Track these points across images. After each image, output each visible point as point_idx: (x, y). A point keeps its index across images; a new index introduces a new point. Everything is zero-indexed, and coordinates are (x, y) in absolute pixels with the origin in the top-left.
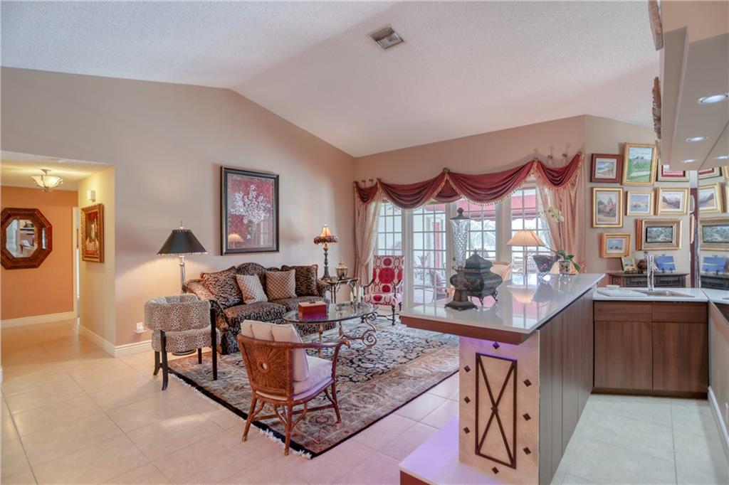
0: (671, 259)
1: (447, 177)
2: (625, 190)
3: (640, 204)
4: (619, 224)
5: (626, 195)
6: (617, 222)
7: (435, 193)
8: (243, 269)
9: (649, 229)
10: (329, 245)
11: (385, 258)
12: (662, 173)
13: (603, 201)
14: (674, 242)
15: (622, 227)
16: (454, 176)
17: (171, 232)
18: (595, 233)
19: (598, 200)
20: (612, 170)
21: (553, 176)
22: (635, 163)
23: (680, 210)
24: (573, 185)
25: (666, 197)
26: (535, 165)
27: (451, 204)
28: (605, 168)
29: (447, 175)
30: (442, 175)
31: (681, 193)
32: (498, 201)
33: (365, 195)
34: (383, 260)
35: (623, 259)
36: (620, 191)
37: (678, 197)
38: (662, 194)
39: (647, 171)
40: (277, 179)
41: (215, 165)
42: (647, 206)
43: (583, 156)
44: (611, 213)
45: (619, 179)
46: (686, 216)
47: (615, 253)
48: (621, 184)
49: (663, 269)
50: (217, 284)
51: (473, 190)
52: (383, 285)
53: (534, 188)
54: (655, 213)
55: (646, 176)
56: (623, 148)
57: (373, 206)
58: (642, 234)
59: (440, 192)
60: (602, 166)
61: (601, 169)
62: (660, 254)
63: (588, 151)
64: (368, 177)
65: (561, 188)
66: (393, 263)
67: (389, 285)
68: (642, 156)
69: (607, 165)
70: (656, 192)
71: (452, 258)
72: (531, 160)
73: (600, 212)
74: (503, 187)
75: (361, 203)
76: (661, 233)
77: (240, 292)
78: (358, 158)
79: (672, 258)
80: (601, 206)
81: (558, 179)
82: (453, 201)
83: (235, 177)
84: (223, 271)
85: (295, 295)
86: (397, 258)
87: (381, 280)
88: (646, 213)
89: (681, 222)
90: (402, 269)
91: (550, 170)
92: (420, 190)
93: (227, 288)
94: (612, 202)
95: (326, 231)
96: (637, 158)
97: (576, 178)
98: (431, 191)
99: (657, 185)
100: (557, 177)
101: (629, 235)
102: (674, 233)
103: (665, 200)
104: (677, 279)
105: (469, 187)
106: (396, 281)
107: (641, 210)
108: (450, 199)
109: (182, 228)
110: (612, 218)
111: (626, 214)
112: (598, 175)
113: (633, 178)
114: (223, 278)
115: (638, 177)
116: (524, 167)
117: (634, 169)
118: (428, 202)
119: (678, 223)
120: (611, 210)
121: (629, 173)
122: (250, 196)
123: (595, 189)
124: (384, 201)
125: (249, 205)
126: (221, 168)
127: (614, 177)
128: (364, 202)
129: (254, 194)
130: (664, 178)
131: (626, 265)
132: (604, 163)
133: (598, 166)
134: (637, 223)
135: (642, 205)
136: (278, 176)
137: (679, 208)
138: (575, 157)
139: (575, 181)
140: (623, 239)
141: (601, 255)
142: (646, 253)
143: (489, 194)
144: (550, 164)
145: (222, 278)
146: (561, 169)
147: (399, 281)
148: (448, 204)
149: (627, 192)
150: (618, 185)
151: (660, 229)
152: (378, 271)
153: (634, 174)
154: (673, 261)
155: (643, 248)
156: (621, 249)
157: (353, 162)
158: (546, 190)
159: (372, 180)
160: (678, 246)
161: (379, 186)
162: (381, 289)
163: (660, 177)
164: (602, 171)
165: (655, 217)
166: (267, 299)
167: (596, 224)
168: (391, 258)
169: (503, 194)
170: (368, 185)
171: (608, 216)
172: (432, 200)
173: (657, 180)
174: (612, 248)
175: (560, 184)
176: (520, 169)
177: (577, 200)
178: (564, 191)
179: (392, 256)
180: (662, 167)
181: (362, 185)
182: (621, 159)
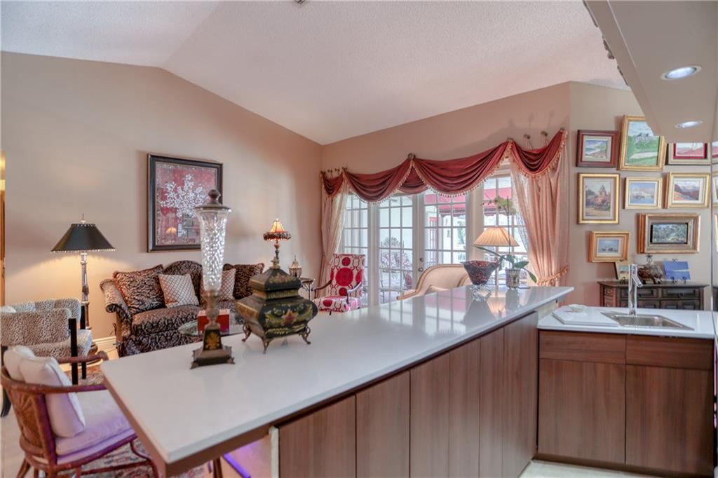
0: (685, 265)
1: (412, 164)
2: (623, 176)
3: (643, 194)
4: (615, 220)
5: (624, 181)
6: (611, 217)
7: (400, 183)
8: (173, 269)
9: (654, 226)
10: (281, 242)
11: (344, 257)
12: (675, 155)
13: (593, 190)
14: (690, 243)
15: (618, 224)
16: (419, 162)
17: (70, 226)
18: (582, 232)
19: (586, 189)
20: (606, 151)
21: (530, 159)
22: (637, 141)
23: (699, 201)
24: (554, 170)
25: (680, 185)
26: (509, 146)
27: (418, 195)
28: (595, 149)
29: (412, 161)
30: (408, 161)
31: (702, 180)
32: (467, 192)
33: (331, 186)
34: (341, 259)
35: (616, 264)
36: (615, 178)
37: (696, 185)
38: (673, 182)
39: (654, 151)
40: (219, 168)
41: (140, 153)
42: (653, 197)
43: (567, 133)
44: (604, 205)
45: (615, 162)
46: (707, 210)
47: (608, 256)
48: (618, 169)
49: (673, 278)
50: (133, 284)
51: (439, 178)
52: (340, 287)
53: (508, 175)
54: (664, 205)
55: (651, 158)
56: (620, 123)
57: (338, 198)
58: (645, 232)
59: (406, 182)
60: (592, 146)
61: (590, 149)
62: (670, 258)
63: (573, 128)
64: (334, 166)
65: (539, 174)
66: (351, 263)
67: (347, 287)
68: (646, 133)
69: (599, 144)
70: (665, 179)
71: (418, 258)
72: (504, 140)
73: (588, 204)
74: (473, 174)
75: (327, 196)
76: (672, 231)
77: (160, 294)
78: (325, 146)
79: (686, 263)
80: (589, 197)
81: (536, 163)
82: (419, 192)
83: (165, 166)
84: (145, 271)
85: (232, 298)
86: (357, 257)
87: (338, 282)
88: (653, 206)
89: (700, 217)
90: (362, 270)
91: (526, 152)
92: (383, 180)
93: (145, 290)
94: (605, 192)
95: (278, 226)
96: (640, 135)
97: (558, 161)
98: (395, 180)
99: (666, 169)
100: (534, 161)
101: (627, 234)
102: (691, 232)
103: (677, 189)
104: (691, 291)
105: (436, 176)
106: (354, 282)
107: (644, 202)
108: (417, 190)
109: (83, 222)
110: (606, 212)
111: (624, 207)
112: (587, 156)
113: (634, 160)
114: (141, 278)
115: (641, 159)
116: (496, 149)
117: (635, 149)
118: (392, 194)
119: (696, 219)
120: (603, 202)
121: (629, 153)
122: (186, 187)
123: (582, 175)
124: (350, 193)
125: (183, 197)
126: (148, 155)
127: (609, 160)
128: (330, 194)
129: (191, 184)
130: (676, 160)
131: (622, 272)
132: (595, 142)
133: (586, 146)
134: (640, 219)
135: (646, 195)
136: (221, 165)
137: (697, 199)
138: (557, 134)
139: (557, 165)
140: (620, 239)
141: (589, 259)
142: (649, 257)
143: (456, 184)
144: (526, 146)
145: (139, 279)
146: (538, 150)
147: (358, 283)
148: (415, 195)
149: (625, 179)
150: (614, 170)
151: (670, 226)
152: (336, 272)
153: (635, 156)
154: (688, 268)
155: (646, 251)
156: (616, 251)
157: (320, 150)
158: (522, 178)
159: (339, 170)
160: (695, 247)
161: (344, 176)
162: (338, 292)
163: (671, 160)
164: (592, 152)
165: (664, 211)
166: (197, 302)
167: (583, 220)
168: (350, 257)
169: (471, 183)
170: (335, 175)
171: (599, 209)
172: (397, 191)
173: (667, 163)
174: (604, 250)
175: (536, 169)
176: (493, 152)
177: (558, 189)
178: (544, 178)
179: (352, 255)
180: (675, 145)
181: (329, 176)
182: (617, 138)
